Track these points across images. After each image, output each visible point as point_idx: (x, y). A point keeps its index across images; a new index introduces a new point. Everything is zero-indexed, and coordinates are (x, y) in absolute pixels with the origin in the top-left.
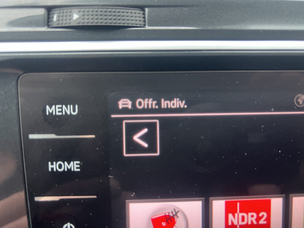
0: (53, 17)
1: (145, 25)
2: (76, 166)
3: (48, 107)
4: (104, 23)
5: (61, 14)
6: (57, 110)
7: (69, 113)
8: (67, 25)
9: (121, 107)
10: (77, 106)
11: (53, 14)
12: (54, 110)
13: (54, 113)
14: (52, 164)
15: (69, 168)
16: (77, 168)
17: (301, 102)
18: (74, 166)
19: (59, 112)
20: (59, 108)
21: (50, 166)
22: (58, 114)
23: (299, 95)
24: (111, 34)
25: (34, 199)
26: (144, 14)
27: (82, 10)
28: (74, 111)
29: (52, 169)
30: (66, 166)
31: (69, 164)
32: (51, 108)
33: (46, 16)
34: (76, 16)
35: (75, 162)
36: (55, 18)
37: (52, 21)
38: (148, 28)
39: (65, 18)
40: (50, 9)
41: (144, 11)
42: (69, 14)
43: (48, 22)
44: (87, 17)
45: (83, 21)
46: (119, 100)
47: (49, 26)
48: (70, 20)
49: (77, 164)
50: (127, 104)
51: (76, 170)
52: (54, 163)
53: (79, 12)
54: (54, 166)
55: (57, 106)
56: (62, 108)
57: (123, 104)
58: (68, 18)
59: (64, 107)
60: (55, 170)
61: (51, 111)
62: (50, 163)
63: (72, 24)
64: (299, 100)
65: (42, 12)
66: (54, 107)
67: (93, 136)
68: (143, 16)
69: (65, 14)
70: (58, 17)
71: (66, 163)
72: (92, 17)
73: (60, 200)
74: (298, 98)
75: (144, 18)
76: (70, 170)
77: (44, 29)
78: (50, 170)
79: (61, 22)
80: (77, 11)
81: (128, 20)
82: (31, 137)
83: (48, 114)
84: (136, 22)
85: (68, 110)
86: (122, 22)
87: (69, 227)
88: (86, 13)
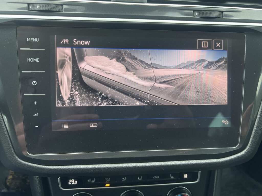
0: (30, 7)
3: (27, 39)
4: (48, 9)
5: (33, 6)
6: (31, 40)
7: (35, 41)
8: (35, 10)
11: (30, 6)
14: (29, 59)
15: (35, 60)
16: (38, 61)
18: (37, 60)
19: (32, 40)
20: (32, 39)
21: (28, 60)
22: (31, 41)
24: (51, 14)
25: (21, 71)
26: (63, 7)
27: (40, 5)
28: (37, 40)
29: (29, 61)
30: (34, 60)
33: (28, 6)
34: (38, 7)
35: (37, 59)
36: (31, 7)
37: (30, 8)
38: (64, 12)
39: (34, 7)
40: (29, 4)
41: (63, 6)
42: (36, 6)
44: (42, 7)
45: (40, 8)
47: (28, 10)
48: (36, 8)
49: (38, 59)
51: (37, 61)
53: (39, 5)
55: (31, 38)
56: (33, 39)
58: (35, 7)
59: (34, 39)
60: (30, 61)
61: (29, 40)
62: (28, 59)
65: (26, 5)
66: (30, 39)
67: (44, 50)
69: (34, 6)
70: (32, 7)
71: (34, 59)
72: (47, 7)
73: (31, 72)
75: (63, 9)
76: (35, 61)
78: (28, 61)
80: (38, 5)
81: (57, 9)
82: (21, 49)
83: (27, 41)
84: (60, 10)
85: (35, 40)
86: (54, 10)
87: (34, 83)
88: (42, 6)
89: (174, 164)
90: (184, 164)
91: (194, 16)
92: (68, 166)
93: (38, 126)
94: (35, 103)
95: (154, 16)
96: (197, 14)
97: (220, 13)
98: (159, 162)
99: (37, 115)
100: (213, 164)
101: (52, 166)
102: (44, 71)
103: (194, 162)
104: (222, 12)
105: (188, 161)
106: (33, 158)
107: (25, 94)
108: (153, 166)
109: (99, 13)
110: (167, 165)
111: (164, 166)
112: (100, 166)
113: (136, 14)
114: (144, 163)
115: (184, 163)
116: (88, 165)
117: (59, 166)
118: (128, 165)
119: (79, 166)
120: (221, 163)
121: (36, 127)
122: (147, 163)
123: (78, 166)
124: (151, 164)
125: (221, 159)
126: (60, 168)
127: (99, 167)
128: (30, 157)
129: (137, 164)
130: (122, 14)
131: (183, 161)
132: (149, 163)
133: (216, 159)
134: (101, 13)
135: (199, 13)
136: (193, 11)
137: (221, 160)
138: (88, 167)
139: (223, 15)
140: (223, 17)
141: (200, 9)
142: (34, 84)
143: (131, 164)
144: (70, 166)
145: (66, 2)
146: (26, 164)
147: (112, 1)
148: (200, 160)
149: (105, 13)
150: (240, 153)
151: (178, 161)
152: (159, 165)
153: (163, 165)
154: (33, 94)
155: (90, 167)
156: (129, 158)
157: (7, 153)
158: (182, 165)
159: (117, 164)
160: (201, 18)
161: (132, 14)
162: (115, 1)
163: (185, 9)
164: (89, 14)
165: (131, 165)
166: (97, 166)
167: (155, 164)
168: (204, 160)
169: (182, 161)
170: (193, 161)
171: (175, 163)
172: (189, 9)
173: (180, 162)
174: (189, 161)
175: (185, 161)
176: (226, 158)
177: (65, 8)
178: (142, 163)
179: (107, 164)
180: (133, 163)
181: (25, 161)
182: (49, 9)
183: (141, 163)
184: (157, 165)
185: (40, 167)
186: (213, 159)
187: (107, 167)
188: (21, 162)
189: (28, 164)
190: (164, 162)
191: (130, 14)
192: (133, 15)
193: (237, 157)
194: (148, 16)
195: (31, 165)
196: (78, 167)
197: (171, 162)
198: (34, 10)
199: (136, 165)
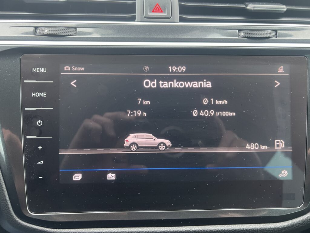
0: (37, 31)
1: (76, 35)
2: (44, 95)
3: (33, 69)
5: (41, 30)
6: (37, 70)
8: (43, 34)
9: (65, 70)
10: (46, 69)
12: (36, 70)
13: (36, 71)
14: (34, 94)
15: (41, 95)
16: (45, 95)
17: (146, 70)
18: (43, 94)
19: (38, 71)
20: (38, 69)
21: (33, 95)
22: (37, 72)
23: (146, 66)
24: (62, 38)
25: (25, 109)
26: (76, 31)
27: (49, 28)
28: (45, 71)
29: (34, 95)
31: (41, 94)
32: (34, 69)
34: (46, 31)
35: (44, 93)
36: (38, 31)
37: (37, 33)
38: (77, 36)
39: (42, 31)
40: (36, 28)
41: (76, 29)
42: (43, 30)
43: (35, 33)
45: (49, 33)
46: (65, 67)
47: (35, 35)
48: (44, 32)
49: (45, 94)
50: (68, 69)
51: (44, 96)
52: (35, 93)
54: (35, 95)
55: (37, 69)
56: (39, 69)
57: (66, 69)
59: (40, 69)
60: (35, 96)
62: (33, 93)
63: (45, 34)
64: (145, 69)
65: (32, 29)
66: (36, 69)
67: (53, 82)
68: (75, 31)
71: (40, 93)
73: (37, 110)
74: (145, 68)
75: (76, 32)
76: (41, 96)
77: (34, 36)
79: (40, 33)
80: (47, 28)
81: (69, 33)
82: (25, 81)
83: (33, 71)
84: (72, 34)
85: (43, 70)
86: (66, 34)
87: (40, 122)
88: (51, 30)
89: (216, 229)
90: (229, 230)
91: (239, 37)
92: (78, 229)
93: (42, 178)
94: (40, 148)
95: (188, 37)
96: (242, 34)
97: (274, 31)
98: (196, 227)
99: (42, 162)
100: (268, 230)
101: (57, 230)
102: (52, 108)
103: (244, 228)
104: (276, 31)
105: (235, 225)
106: (35, 217)
107: (27, 137)
108: (188, 231)
109: (120, 36)
110: (206, 230)
111: (203, 232)
112: (119, 230)
113: (165, 36)
114: (176, 227)
115: (229, 228)
116: (103, 229)
117: (67, 229)
118: (155, 230)
119: (93, 229)
120: (280, 228)
121: (40, 178)
122: (181, 227)
123: (91, 229)
124: (186, 229)
125: (280, 223)
126: (68, 232)
127: (118, 232)
128: (32, 217)
129: (167, 228)
130: (148, 36)
131: (229, 226)
132: (183, 227)
133: (273, 224)
134: (122, 36)
135: (245, 33)
136: (237, 31)
137: (280, 225)
138: (104, 231)
139: (277, 35)
140: (277, 37)
141: (247, 28)
142: (40, 124)
143: (160, 228)
144: (80, 229)
145: (80, 25)
146: (26, 226)
147: (136, 22)
148: (251, 225)
149: (127, 36)
150: (305, 216)
151: (221, 226)
152: (196, 231)
153: (201, 230)
154: (37, 136)
155: (107, 231)
156: (156, 220)
157: (4, 210)
158: (226, 231)
159: (141, 228)
160: (247, 39)
161: (160, 37)
162: (140, 21)
163: (227, 28)
164: (108, 37)
165: (159, 230)
166: (114, 230)
167: (191, 229)
168: (257, 224)
169: (227, 225)
170: (242, 225)
171: (218, 228)
172: (233, 28)
173: (224, 227)
174: (237, 225)
175: (231, 225)
176: (286, 222)
177: (78, 32)
178: (174, 227)
179: (129, 228)
180: (161, 227)
181: (25, 222)
182: (60, 33)
183: (172, 227)
184: (193, 231)
185: (43, 230)
186: (269, 224)
187: (128, 231)
188: (20, 223)
189: (28, 226)
190: (203, 226)
191: (157, 37)
192: (162, 37)
193: (301, 220)
194: (180, 38)
195: (32, 227)
196: (91, 231)
197: (213, 226)
198: (41, 34)
199: (165, 230)
